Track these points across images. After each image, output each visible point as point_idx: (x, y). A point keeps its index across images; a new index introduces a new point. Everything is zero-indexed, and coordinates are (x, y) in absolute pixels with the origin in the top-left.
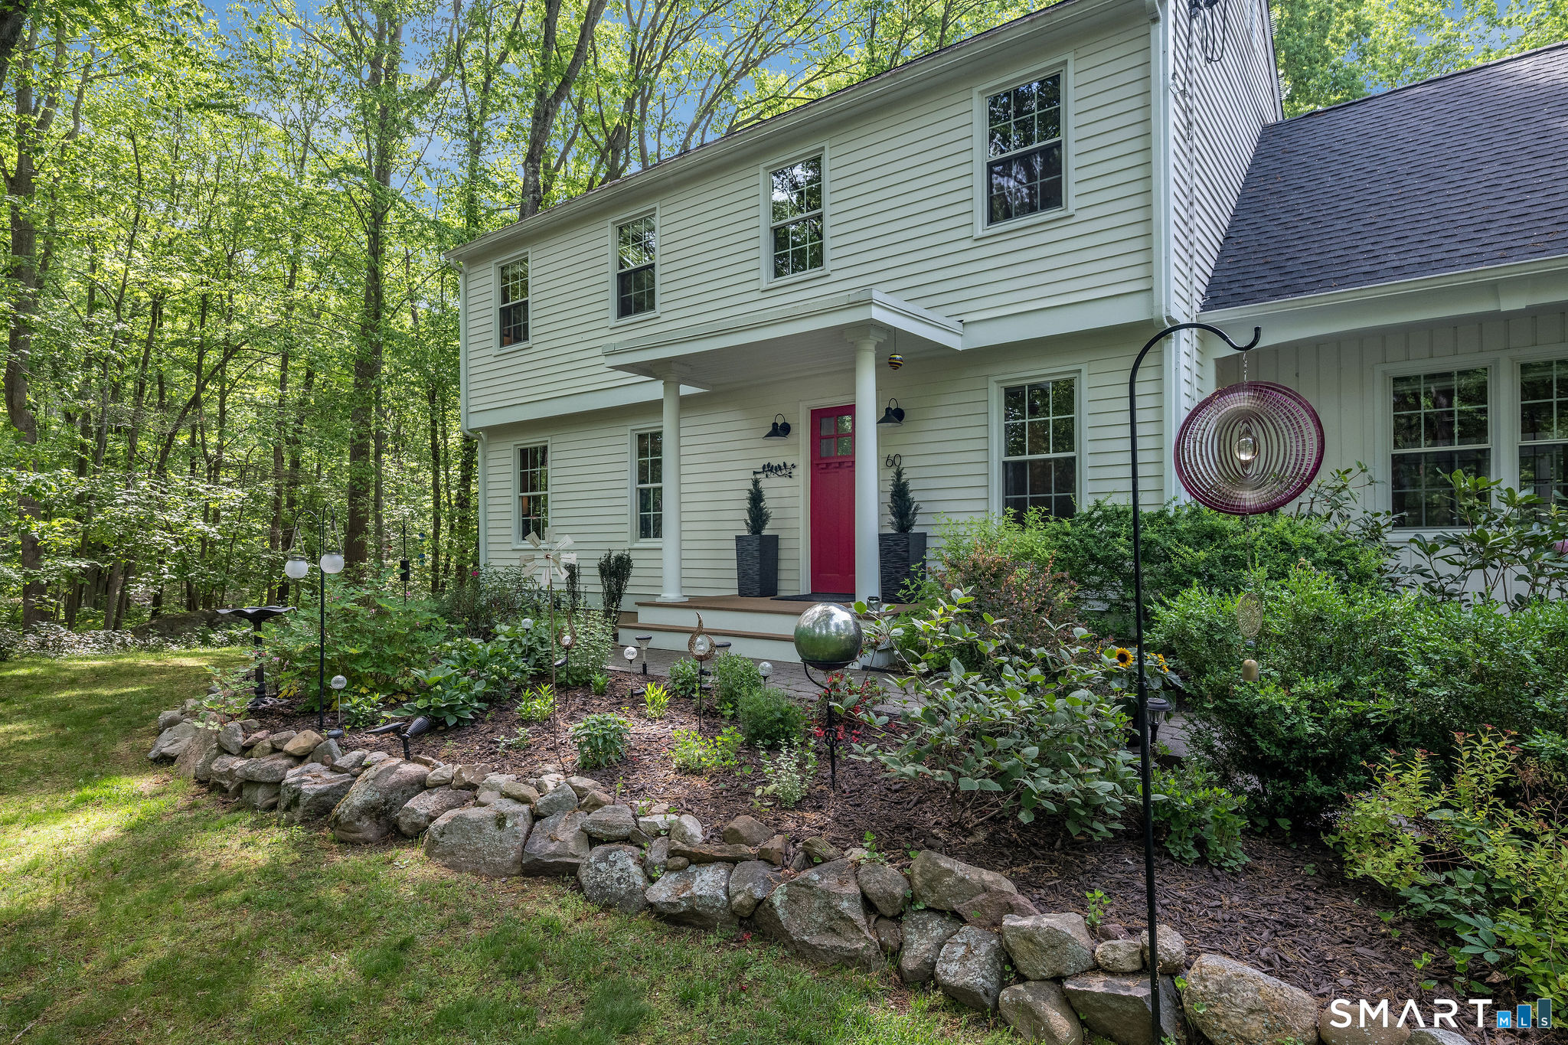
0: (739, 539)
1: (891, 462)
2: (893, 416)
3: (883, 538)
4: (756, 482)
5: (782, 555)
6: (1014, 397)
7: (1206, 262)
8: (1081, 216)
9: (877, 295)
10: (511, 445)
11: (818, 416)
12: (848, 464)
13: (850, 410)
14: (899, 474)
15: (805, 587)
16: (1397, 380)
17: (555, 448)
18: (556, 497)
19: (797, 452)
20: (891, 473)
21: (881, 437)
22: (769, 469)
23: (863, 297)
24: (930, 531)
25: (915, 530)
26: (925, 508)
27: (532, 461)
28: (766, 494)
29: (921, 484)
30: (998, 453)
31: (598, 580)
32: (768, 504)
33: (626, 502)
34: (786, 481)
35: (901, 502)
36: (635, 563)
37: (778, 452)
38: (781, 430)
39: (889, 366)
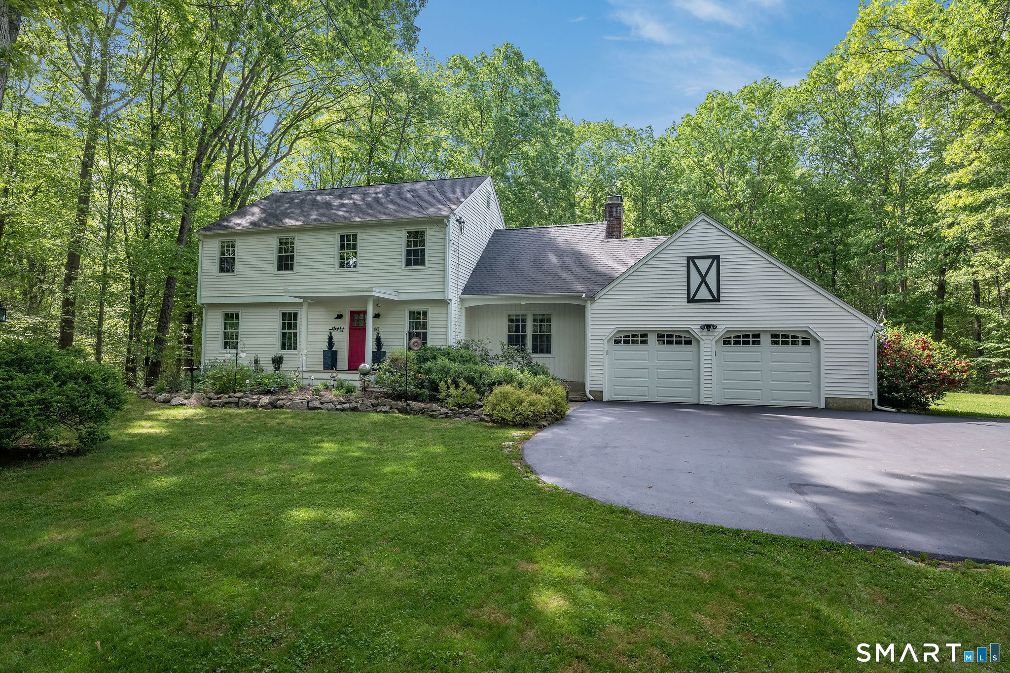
0: (324, 351)
1: (375, 329)
2: (377, 316)
3: (373, 352)
4: (331, 333)
5: (338, 357)
6: (411, 314)
7: (464, 280)
8: (429, 269)
9: (374, 289)
10: (221, 311)
11: (352, 313)
12: (364, 329)
13: (365, 312)
14: (378, 334)
15: (346, 367)
16: (509, 316)
17: (243, 314)
18: (242, 333)
19: (345, 324)
20: (376, 332)
21: (373, 322)
22: (334, 328)
23: (370, 289)
24: (387, 351)
25: (382, 350)
26: (386, 344)
27: (232, 318)
28: (334, 336)
29: (385, 337)
30: (407, 329)
31: (272, 365)
32: (334, 340)
33: (277, 336)
34: (341, 333)
35: (378, 342)
36: (284, 359)
37: (338, 324)
38: (340, 317)
39: (376, 306)
